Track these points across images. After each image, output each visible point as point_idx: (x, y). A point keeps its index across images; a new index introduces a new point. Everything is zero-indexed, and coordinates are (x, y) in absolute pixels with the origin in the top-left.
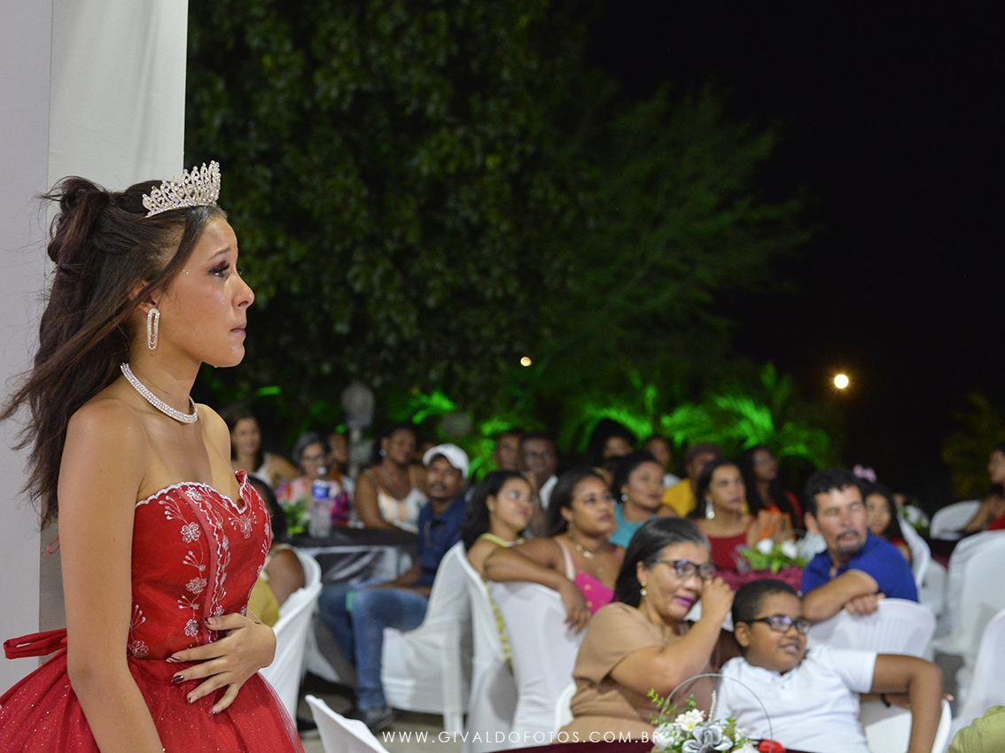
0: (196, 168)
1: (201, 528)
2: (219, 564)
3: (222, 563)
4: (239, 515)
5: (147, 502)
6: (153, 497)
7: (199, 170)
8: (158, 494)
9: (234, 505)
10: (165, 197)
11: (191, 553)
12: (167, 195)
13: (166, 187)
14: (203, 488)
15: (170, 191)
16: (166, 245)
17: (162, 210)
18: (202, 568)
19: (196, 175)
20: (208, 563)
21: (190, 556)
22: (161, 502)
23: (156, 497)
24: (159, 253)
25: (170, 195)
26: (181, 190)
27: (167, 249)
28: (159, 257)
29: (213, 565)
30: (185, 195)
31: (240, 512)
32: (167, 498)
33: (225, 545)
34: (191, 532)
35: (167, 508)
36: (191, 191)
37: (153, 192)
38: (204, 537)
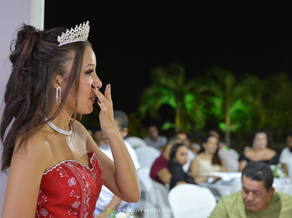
0: (81, 24)
1: (76, 180)
2: (85, 194)
3: (87, 194)
4: (90, 172)
5: (51, 170)
6: (54, 168)
7: (82, 25)
8: (56, 166)
9: (88, 168)
10: (68, 37)
11: (73, 191)
12: (68, 36)
13: (68, 33)
14: (74, 162)
15: (70, 35)
16: (67, 59)
17: (66, 43)
18: (78, 197)
19: (81, 28)
20: (80, 194)
21: (73, 193)
22: (58, 170)
23: (55, 168)
24: (64, 62)
25: (70, 36)
26: (75, 34)
27: (67, 61)
28: (64, 64)
29: (83, 195)
30: (76, 37)
31: (91, 170)
32: (60, 167)
33: (87, 186)
34: (72, 182)
35: (60, 172)
36: (78, 35)
37: (62, 35)
38: (78, 183)
